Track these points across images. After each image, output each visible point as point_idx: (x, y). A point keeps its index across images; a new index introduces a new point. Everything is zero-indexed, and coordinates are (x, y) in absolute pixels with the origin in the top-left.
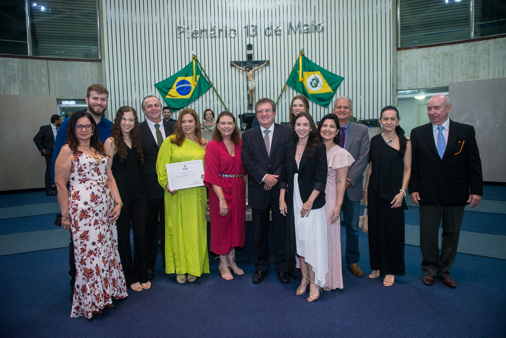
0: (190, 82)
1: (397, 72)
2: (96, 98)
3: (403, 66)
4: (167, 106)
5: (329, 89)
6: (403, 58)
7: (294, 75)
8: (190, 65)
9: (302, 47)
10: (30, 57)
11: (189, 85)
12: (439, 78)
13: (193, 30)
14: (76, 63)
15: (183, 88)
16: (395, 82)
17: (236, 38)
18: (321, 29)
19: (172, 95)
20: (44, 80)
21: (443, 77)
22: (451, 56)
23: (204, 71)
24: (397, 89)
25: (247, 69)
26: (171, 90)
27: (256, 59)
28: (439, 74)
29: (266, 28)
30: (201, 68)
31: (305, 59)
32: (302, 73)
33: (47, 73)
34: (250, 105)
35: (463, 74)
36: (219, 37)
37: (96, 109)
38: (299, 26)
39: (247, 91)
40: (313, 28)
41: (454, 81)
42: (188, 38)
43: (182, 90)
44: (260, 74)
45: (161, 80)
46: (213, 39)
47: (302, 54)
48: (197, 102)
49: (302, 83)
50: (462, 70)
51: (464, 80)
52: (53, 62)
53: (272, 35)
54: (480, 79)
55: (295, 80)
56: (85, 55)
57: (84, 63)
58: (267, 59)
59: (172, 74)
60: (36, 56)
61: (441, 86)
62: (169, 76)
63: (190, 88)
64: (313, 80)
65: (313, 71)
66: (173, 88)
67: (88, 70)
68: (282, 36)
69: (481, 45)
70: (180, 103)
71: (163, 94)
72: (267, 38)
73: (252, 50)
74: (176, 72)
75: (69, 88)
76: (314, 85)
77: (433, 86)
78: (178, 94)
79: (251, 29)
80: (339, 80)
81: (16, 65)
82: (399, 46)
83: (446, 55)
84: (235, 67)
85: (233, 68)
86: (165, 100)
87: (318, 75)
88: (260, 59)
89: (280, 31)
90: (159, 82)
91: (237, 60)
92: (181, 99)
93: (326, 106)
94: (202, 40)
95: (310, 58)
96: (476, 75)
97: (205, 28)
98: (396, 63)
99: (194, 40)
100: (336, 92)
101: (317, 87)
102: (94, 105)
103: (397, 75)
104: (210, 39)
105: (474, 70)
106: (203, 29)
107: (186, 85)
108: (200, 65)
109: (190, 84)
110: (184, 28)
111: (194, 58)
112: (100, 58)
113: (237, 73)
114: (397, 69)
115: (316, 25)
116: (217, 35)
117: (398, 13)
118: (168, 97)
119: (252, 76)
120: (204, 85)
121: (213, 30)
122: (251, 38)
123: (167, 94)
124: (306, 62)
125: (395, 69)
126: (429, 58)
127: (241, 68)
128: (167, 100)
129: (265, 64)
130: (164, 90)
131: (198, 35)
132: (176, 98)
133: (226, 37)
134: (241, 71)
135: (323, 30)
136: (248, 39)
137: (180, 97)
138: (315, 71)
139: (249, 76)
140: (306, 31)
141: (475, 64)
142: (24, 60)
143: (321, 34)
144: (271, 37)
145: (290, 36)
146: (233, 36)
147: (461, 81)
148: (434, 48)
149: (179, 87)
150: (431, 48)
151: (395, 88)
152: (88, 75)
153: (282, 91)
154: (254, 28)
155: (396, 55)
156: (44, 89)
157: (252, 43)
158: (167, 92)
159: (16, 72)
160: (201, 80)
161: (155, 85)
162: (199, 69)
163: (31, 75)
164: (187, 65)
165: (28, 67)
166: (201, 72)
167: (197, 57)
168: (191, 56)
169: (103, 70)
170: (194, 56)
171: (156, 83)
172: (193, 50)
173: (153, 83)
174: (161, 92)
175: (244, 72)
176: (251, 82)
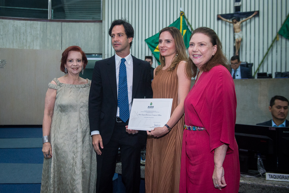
8: (177, 21)
10: (49, 20)
14: (82, 24)
20: (58, 38)
23: (191, 26)
25: (235, 21)
27: (244, 11)
30: (188, 23)
33: (61, 33)
39: (234, 43)
44: (248, 26)
45: (151, 36)
52: (65, 24)
56: (93, 18)
57: (89, 23)
58: (257, 9)
67: (92, 29)
71: (152, 48)
73: (240, 3)
81: (39, 26)
84: (222, 20)
85: (220, 22)
86: (153, 53)
88: (248, 10)
90: (149, 38)
91: (224, 13)
108: (187, 20)
111: (182, 14)
112: (101, 20)
113: (224, 26)
118: (156, 50)
119: (239, 28)
123: (155, 48)
127: (228, 20)
128: (155, 54)
129: (254, 14)
130: (153, 44)
134: (228, 23)
139: (236, 27)
142: (45, 23)
152: (91, 33)
153: (273, 42)
156: (58, 45)
158: (155, 46)
159: (38, 32)
160: (187, 34)
161: (145, 40)
162: (186, 24)
163: (49, 34)
164: (175, 21)
165: (48, 28)
166: (187, 27)
167: (184, 13)
168: (179, 13)
169: (103, 29)
170: (181, 12)
171: (146, 38)
172: (181, 7)
173: (144, 39)
174: (150, 46)
175: (231, 24)
176: (238, 33)
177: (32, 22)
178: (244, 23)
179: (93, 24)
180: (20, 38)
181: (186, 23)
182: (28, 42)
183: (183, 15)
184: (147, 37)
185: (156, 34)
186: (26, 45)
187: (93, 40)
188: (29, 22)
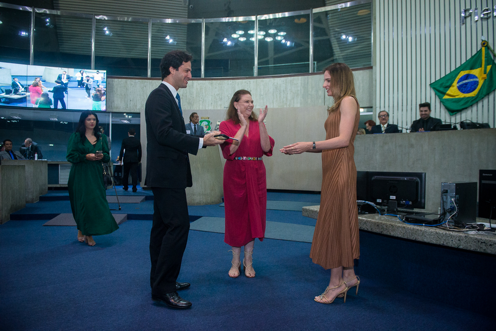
0: (477, 75)
8: (478, 54)
10: (311, 73)
11: (475, 80)
15: (466, 84)
19: (452, 94)
26: (451, 88)
43: (465, 87)
45: (438, 78)
57: (357, 72)
59: (453, 69)
62: (448, 72)
63: (476, 83)
70: (462, 103)
71: (441, 95)
74: (458, 65)
78: (459, 93)
81: (300, 82)
86: (442, 101)
90: (436, 81)
92: (463, 98)
99: (485, 22)
107: (472, 80)
108: (493, 51)
109: (477, 78)
111: (484, 44)
112: (372, 65)
118: (446, 97)
123: (444, 94)
128: (445, 101)
130: (441, 89)
132: (457, 97)
137: (462, 95)
142: (306, 77)
149: (461, 83)
152: (360, 83)
156: (320, 101)
158: (445, 92)
159: (299, 89)
160: (494, 71)
161: (431, 85)
162: (491, 58)
163: (310, 90)
164: (473, 55)
165: (309, 83)
166: (493, 60)
167: (488, 42)
168: (480, 42)
169: (374, 77)
170: (483, 42)
171: (432, 82)
172: (482, 35)
173: (428, 83)
174: (437, 92)
177: (292, 78)
179: (361, 71)
180: (280, 97)
181: (490, 56)
182: (288, 100)
183: (486, 45)
185: (446, 75)
186: (286, 104)
187: (361, 91)
188: (289, 78)
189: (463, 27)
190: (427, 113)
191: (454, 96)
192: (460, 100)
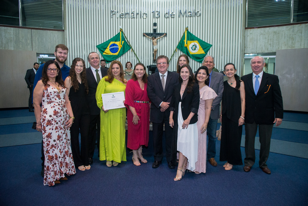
0: (118, 45)
1: (245, 42)
2: (61, 53)
3: (248, 39)
4: (103, 59)
5: (203, 52)
6: (249, 34)
7: (182, 42)
8: (118, 35)
9: (187, 26)
10: (20, 27)
11: (117, 47)
12: (271, 46)
13: (121, 13)
16: (243, 48)
17: (147, 19)
18: (199, 15)
19: (107, 53)
20: (29, 41)
21: (273, 46)
22: (278, 33)
23: (127, 39)
24: (244, 53)
25: (153, 38)
26: (106, 49)
27: (159, 32)
28: (270, 44)
29: (165, 13)
30: (125, 37)
31: (189, 33)
32: (187, 41)
33: (31, 37)
34: (154, 60)
35: (285, 45)
36: (137, 18)
37: (60, 59)
38: (186, 12)
39: (153, 51)
40: (194, 14)
41: (279, 49)
42: (118, 18)
43: (113, 50)
44: (161, 41)
45: (100, 43)
46: (133, 19)
47: (187, 29)
48: (122, 57)
49: (186, 47)
50: (285, 42)
51: (285, 49)
52: (35, 30)
53: (169, 18)
54: (296, 48)
55: (182, 45)
56: (55, 27)
57: (54, 31)
58: (166, 32)
59: (107, 40)
60: (25, 26)
61: (271, 52)
62: (105, 41)
63: (118, 49)
64: (193, 46)
65: (193, 40)
66: (108, 49)
67: (56, 36)
68: (175, 18)
69: (297, 27)
70: (112, 58)
72: (166, 19)
73: (156, 27)
74: (110, 38)
75: (44, 47)
76: (193, 49)
77: (266, 52)
78: (110, 52)
79: (156, 13)
80: (209, 46)
81: (12, 31)
82: (247, 27)
83: (275, 32)
85: (145, 37)
86: (102, 56)
87: (196, 43)
88: (161, 32)
89: (174, 15)
91: (147, 32)
92: (112, 55)
93: (200, 62)
94: (126, 19)
95: (191, 32)
96: (293, 46)
97: (128, 12)
98: (244, 37)
99: (121, 19)
100: (207, 54)
101: (196, 50)
102: (60, 57)
103: (245, 44)
104: (131, 19)
105: (292, 43)
106: (126, 13)
107: (116, 47)
108: (125, 34)
109: (118, 46)
110: (115, 12)
111: (121, 30)
112: (63, 29)
113: (147, 40)
114: (245, 41)
115: (196, 12)
116: (135, 16)
117: (247, 6)
118: (104, 54)
119: (156, 43)
120: (127, 47)
121: (133, 13)
122: (156, 19)
123: (103, 52)
124: (189, 34)
125: (244, 40)
126: (265, 35)
127: (150, 37)
128: (104, 56)
129: (164, 35)
130: (102, 49)
131: (124, 16)
133: (141, 18)
135: (200, 15)
136: (154, 20)
137: (112, 54)
138: (194, 40)
139: (154, 42)
140: (190, 16)
141: (293, 39)
142: (17, 29)
143: (199, 18)
144: (168, 19)
145: (180, 19)
146: (145, 17)
147: (284, 49)
148: (268, 28)
149: (111, 48)
150: (266, 28)
151: (243, 52)
152: (56, 39)
153: (174, 52)
154: (158, 13)
155: (245, 32)
156: (29, 47)
157: (156, 22)
159: (12, 36)
160: (125, 44)
161: (97, 46)
163: (21, 38)
164: (116, 35)
165: (20, 33)
166: (125, 39)
169: (65, 36)
172: (120, 25)
173: (95, 45)
174: (100, 50)
175: (151, 40)
176: (155, 46)
178: (159, 40)
179: (57, 32)
182: (3, 44)
184: (98, 44)
186: (2, 46)
189: (112, 19)
190: (104, 64)
191: (108, 54)
192: (111, 56)
